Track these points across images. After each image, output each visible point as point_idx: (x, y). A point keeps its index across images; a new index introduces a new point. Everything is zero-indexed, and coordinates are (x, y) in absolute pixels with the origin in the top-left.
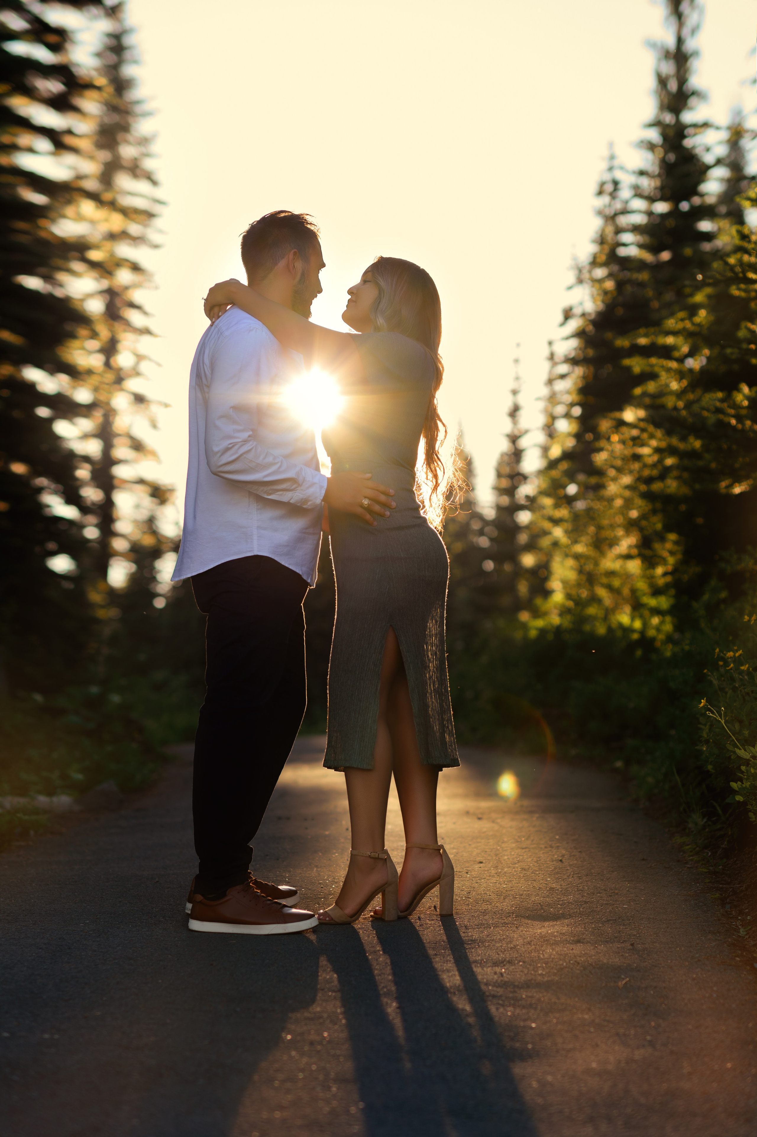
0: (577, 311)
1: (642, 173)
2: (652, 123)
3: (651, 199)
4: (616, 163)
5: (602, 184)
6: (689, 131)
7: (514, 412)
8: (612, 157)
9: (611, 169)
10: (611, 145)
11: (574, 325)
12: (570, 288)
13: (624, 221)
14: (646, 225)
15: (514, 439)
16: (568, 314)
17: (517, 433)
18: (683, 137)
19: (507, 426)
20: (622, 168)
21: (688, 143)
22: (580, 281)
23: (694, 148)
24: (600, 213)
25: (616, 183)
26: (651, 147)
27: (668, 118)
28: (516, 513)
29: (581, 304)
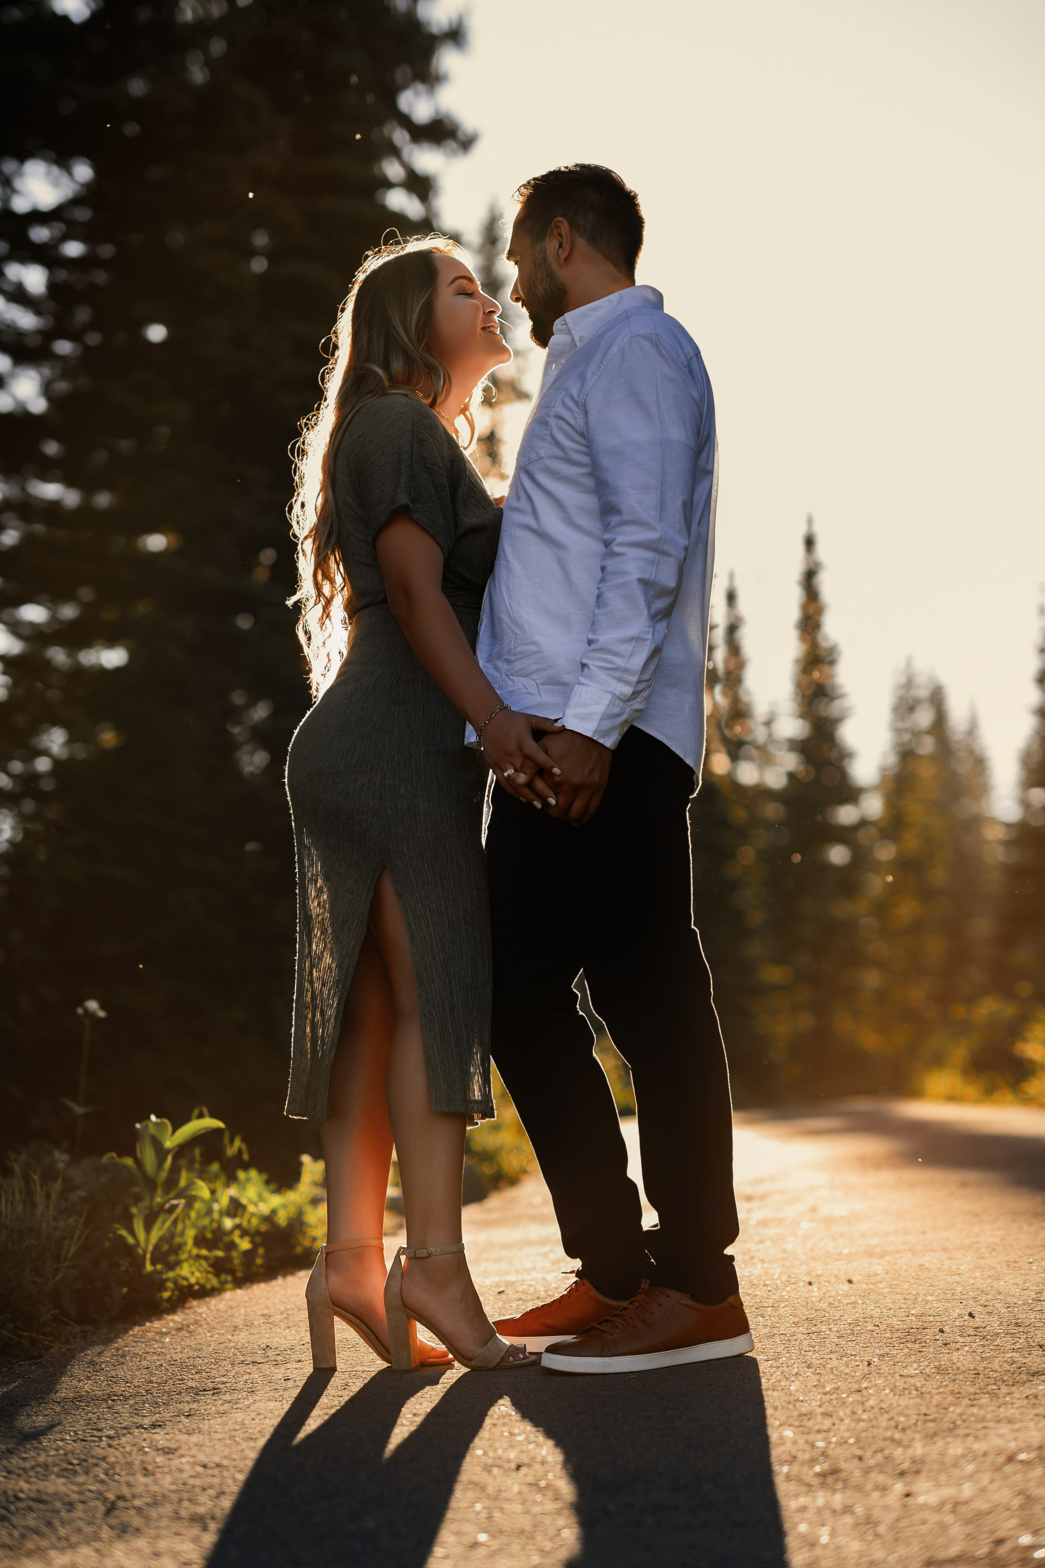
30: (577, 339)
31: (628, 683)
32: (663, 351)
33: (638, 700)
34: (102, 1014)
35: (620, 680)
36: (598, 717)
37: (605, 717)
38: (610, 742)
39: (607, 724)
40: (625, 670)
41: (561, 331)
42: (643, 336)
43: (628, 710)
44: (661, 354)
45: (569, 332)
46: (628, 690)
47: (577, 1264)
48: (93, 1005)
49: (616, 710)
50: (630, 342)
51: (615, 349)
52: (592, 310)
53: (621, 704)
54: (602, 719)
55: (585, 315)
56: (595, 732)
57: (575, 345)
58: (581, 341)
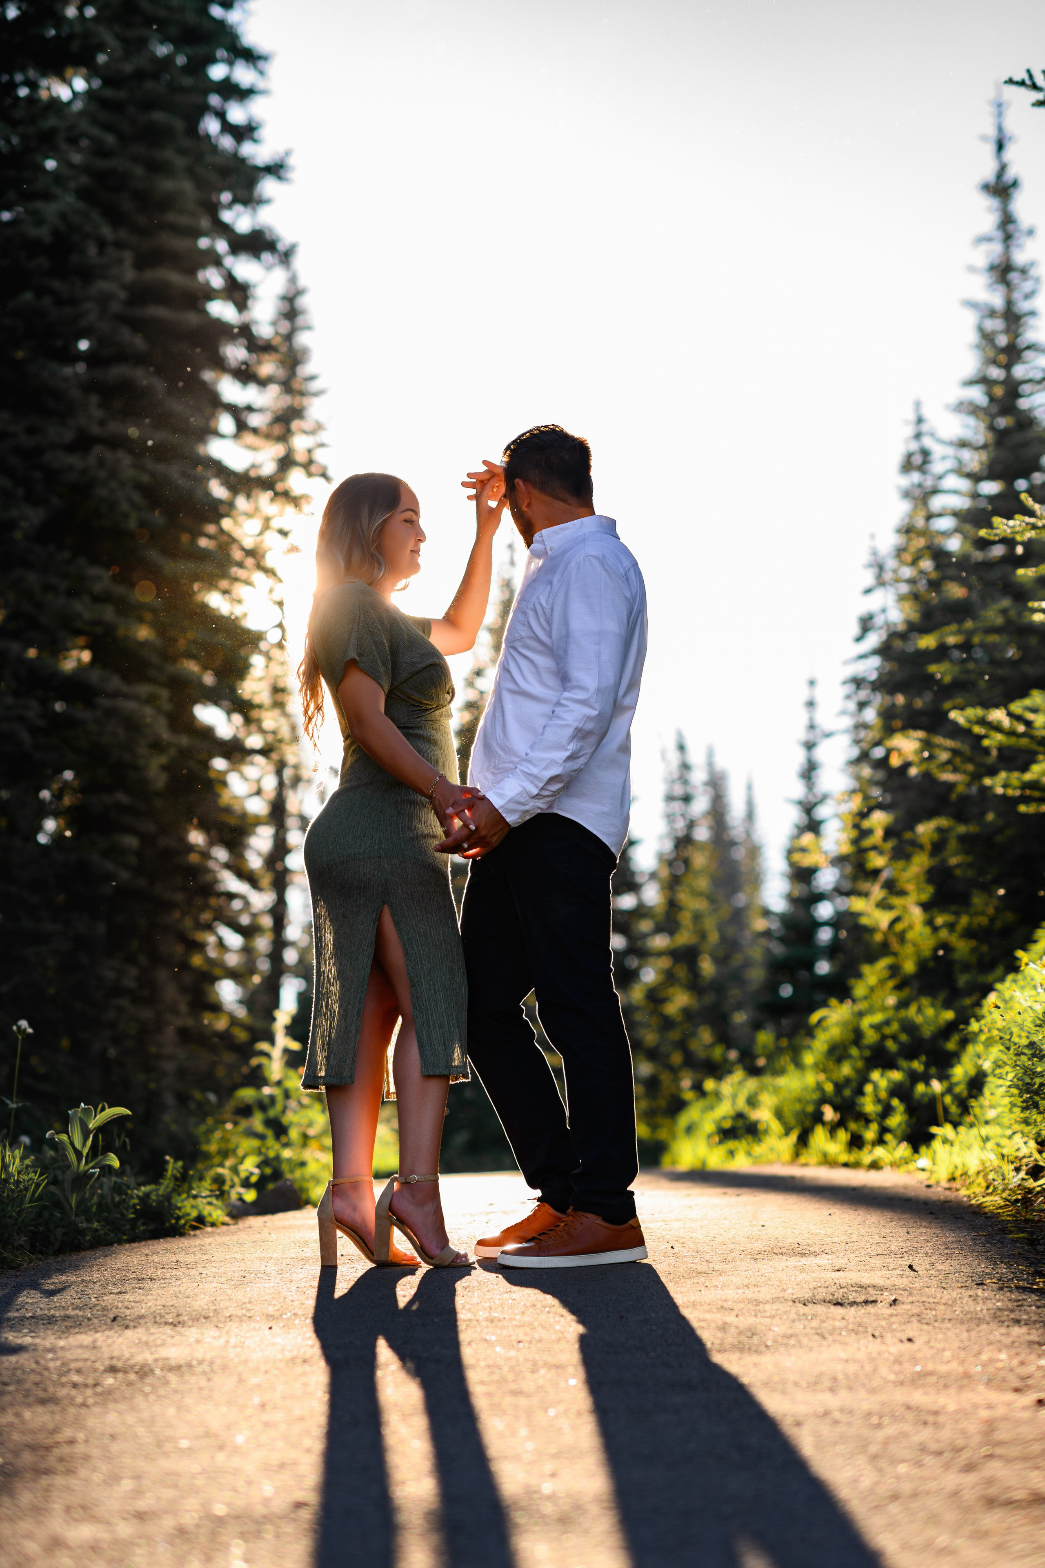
0: (879, 621)
1: (963, 444)
2: (974, 379)
3: (976, 478)
4: (925, 427)
5: (910, 456)
6: (1025, 388)
7: (809, 772)
8: (920, 420)
9: (918, 436)
10: (918, 405)
11: (874, 640)
12: (868, 591)
13: (937, 503)
14: (969, 511)
15: (808, 808)
16: (866, 624)
17: (812, 799)
18: (1017, 395)
19: (798, 790)
20: (932, 435)
21: (1023, 404)
22: (881, 582)
23: (1030, 410)
24: (906, 494)
25: (925, 453)
26: (973, 410)
27: (996, 373)
28: (813, 906)
29: (884, 611)
30: (548, 548)
31: (536, 786)
32: (607, 567)
33: (542, 801)
34: (30, 1030)
35: (532, 782)
36: (507, 799)
37: (512, 800)
38: (512, 819)
39: (512, 806)
40: (536, 777)
41: (538, 542)
42: (593, 556)
43: (532, 804)
44: (606, 570)
45: (543, 543)
46: (535, 791)
47: (538, 1193)
48: (24, 1023)
49: (522, 800)
50: (584, 559)
51: (573, 564)
52: (562, 529)
53: (527, 798)
54: (509, 801)
55: (556, 533)
56: (502, 807)
57: (547, 553)
58: (551, 550)
